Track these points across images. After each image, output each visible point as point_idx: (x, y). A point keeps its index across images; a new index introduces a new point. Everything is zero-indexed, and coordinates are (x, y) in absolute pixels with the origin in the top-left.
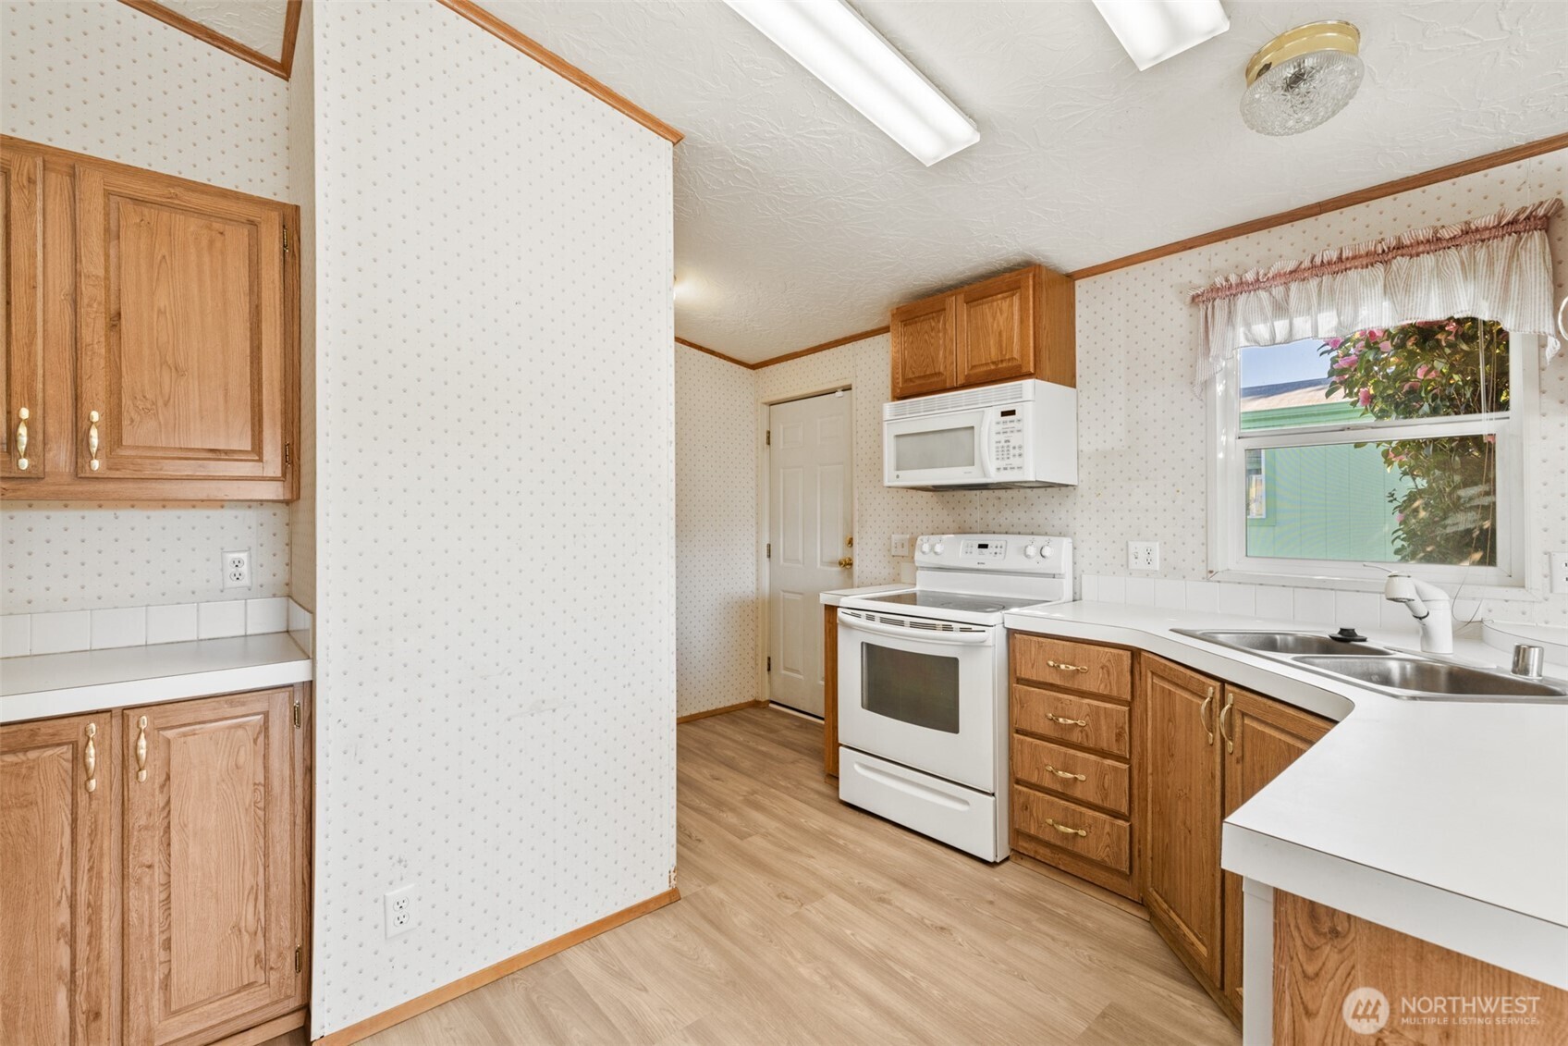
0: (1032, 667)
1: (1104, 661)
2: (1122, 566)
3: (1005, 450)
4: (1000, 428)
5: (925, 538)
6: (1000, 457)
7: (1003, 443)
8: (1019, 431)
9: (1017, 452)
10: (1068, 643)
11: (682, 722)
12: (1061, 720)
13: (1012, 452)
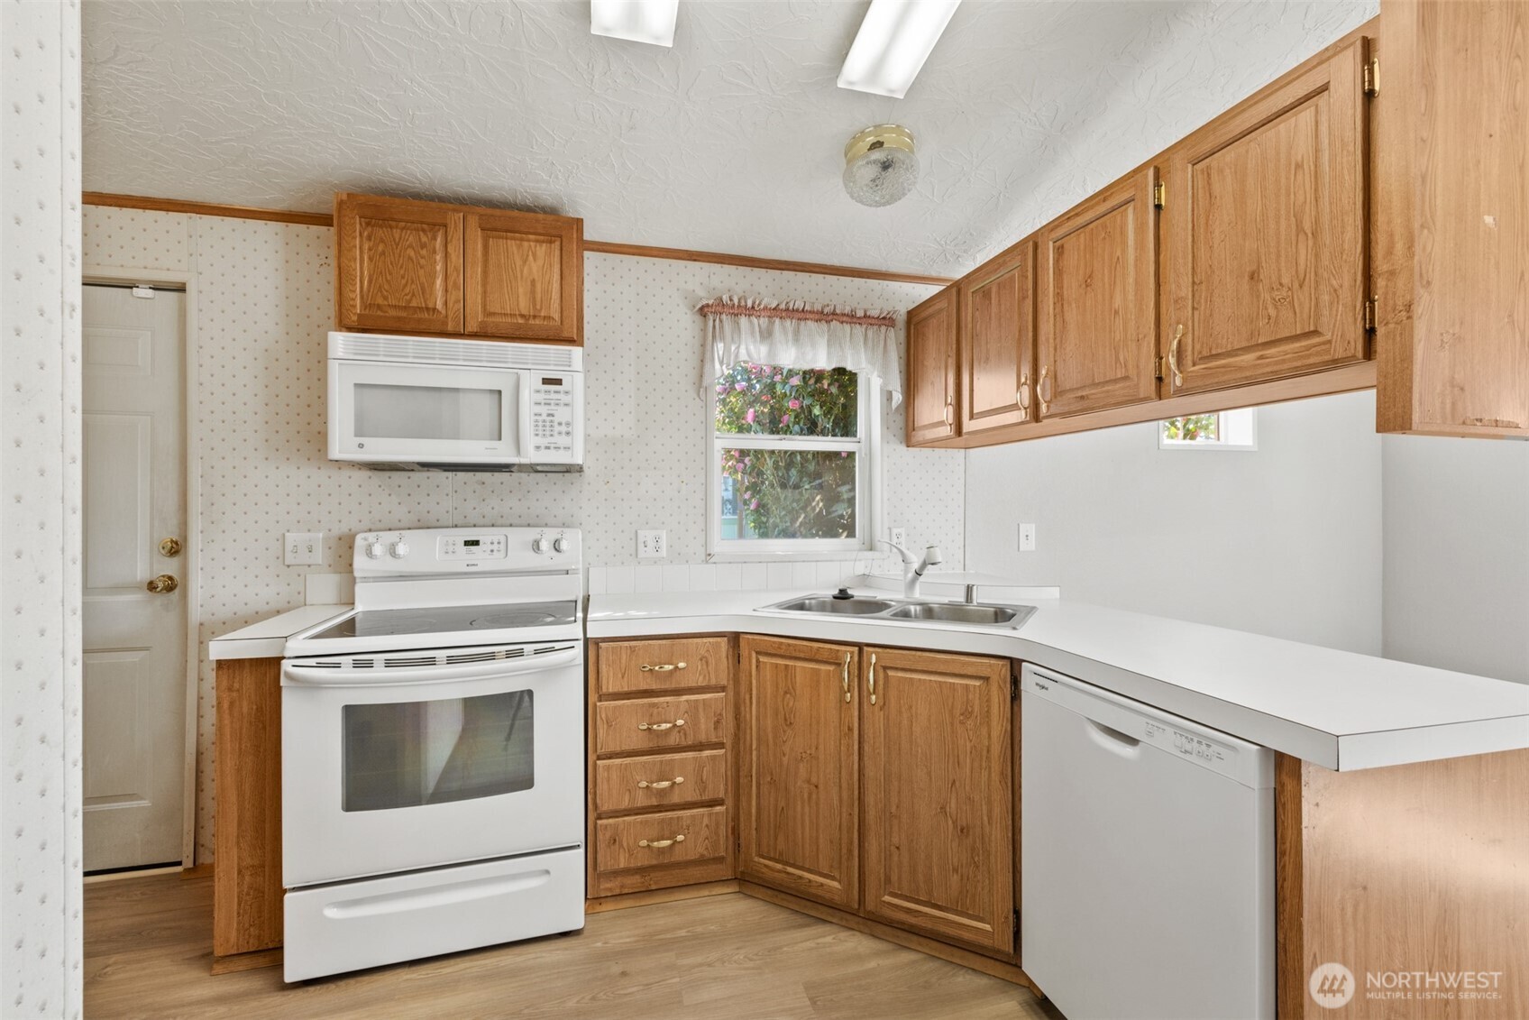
0: (623, 677)
1: (703, 652)
2: (631, 555)
3: (547, 425)
4: (541, 397)
6: (541, 433)
7: (544, 417)
8: (566, 405)
9: (563, 428)
10: (664, 642)
12: (655, 727)
13: (557, 429)
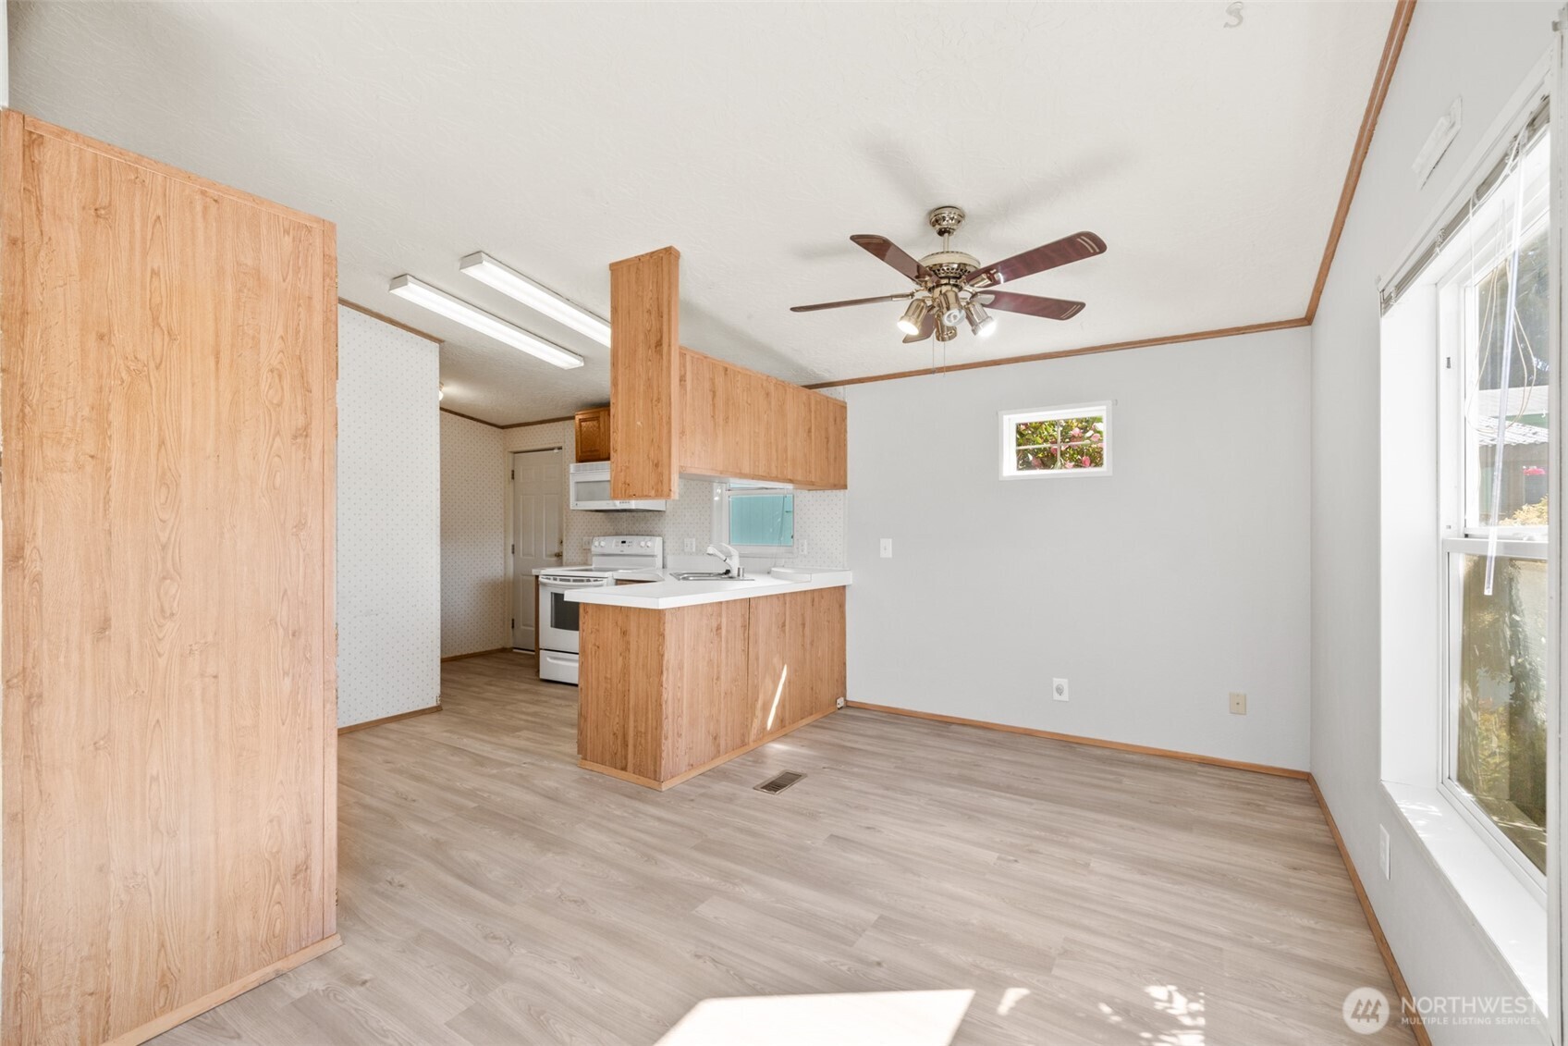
2: (682, 550)
5: (597, 538)
11: (443, 661)
